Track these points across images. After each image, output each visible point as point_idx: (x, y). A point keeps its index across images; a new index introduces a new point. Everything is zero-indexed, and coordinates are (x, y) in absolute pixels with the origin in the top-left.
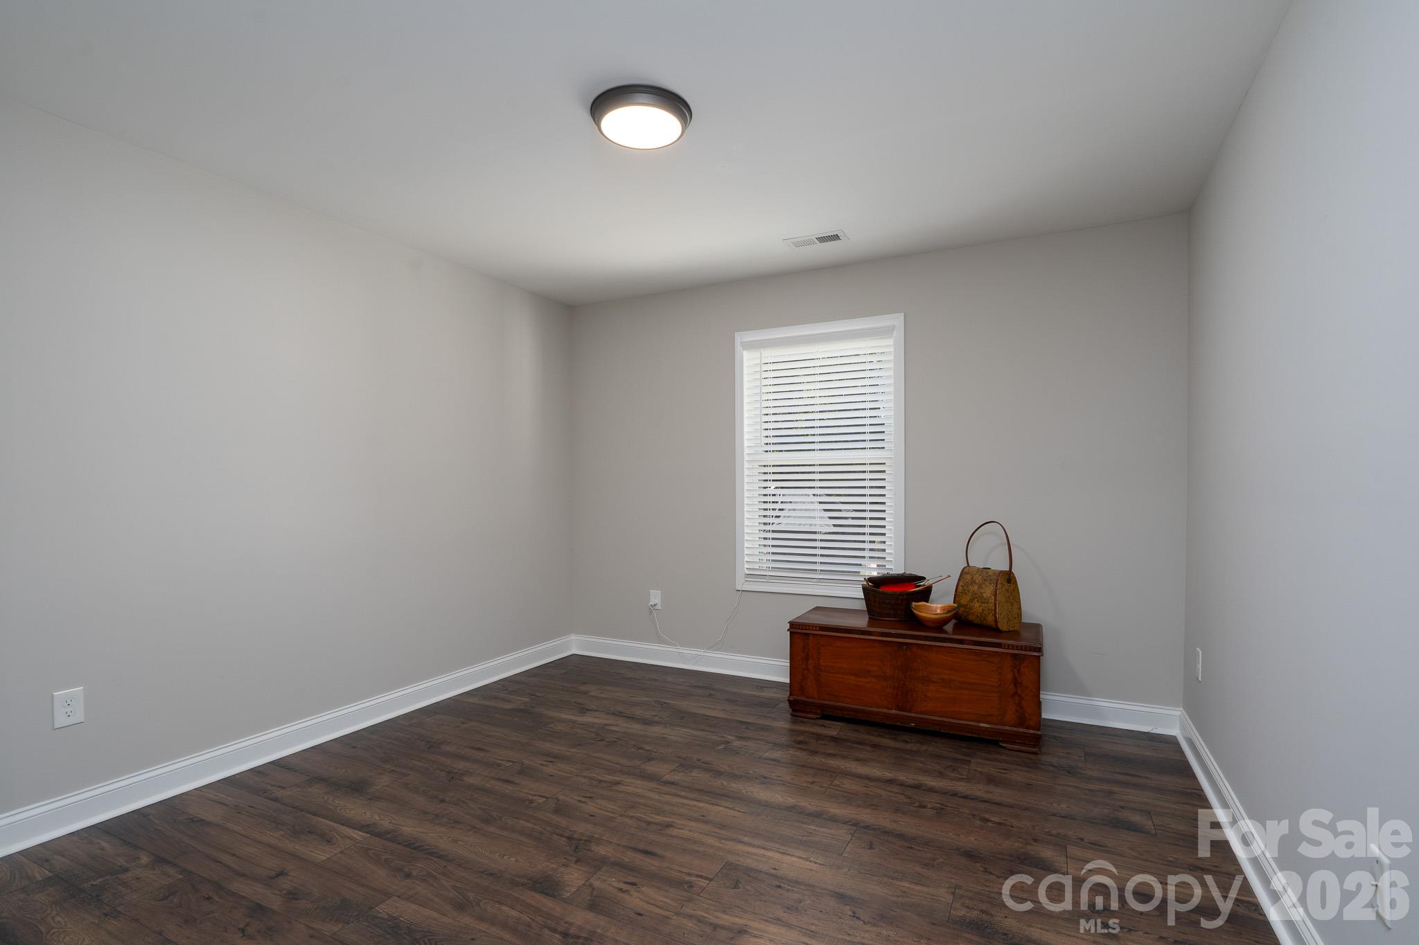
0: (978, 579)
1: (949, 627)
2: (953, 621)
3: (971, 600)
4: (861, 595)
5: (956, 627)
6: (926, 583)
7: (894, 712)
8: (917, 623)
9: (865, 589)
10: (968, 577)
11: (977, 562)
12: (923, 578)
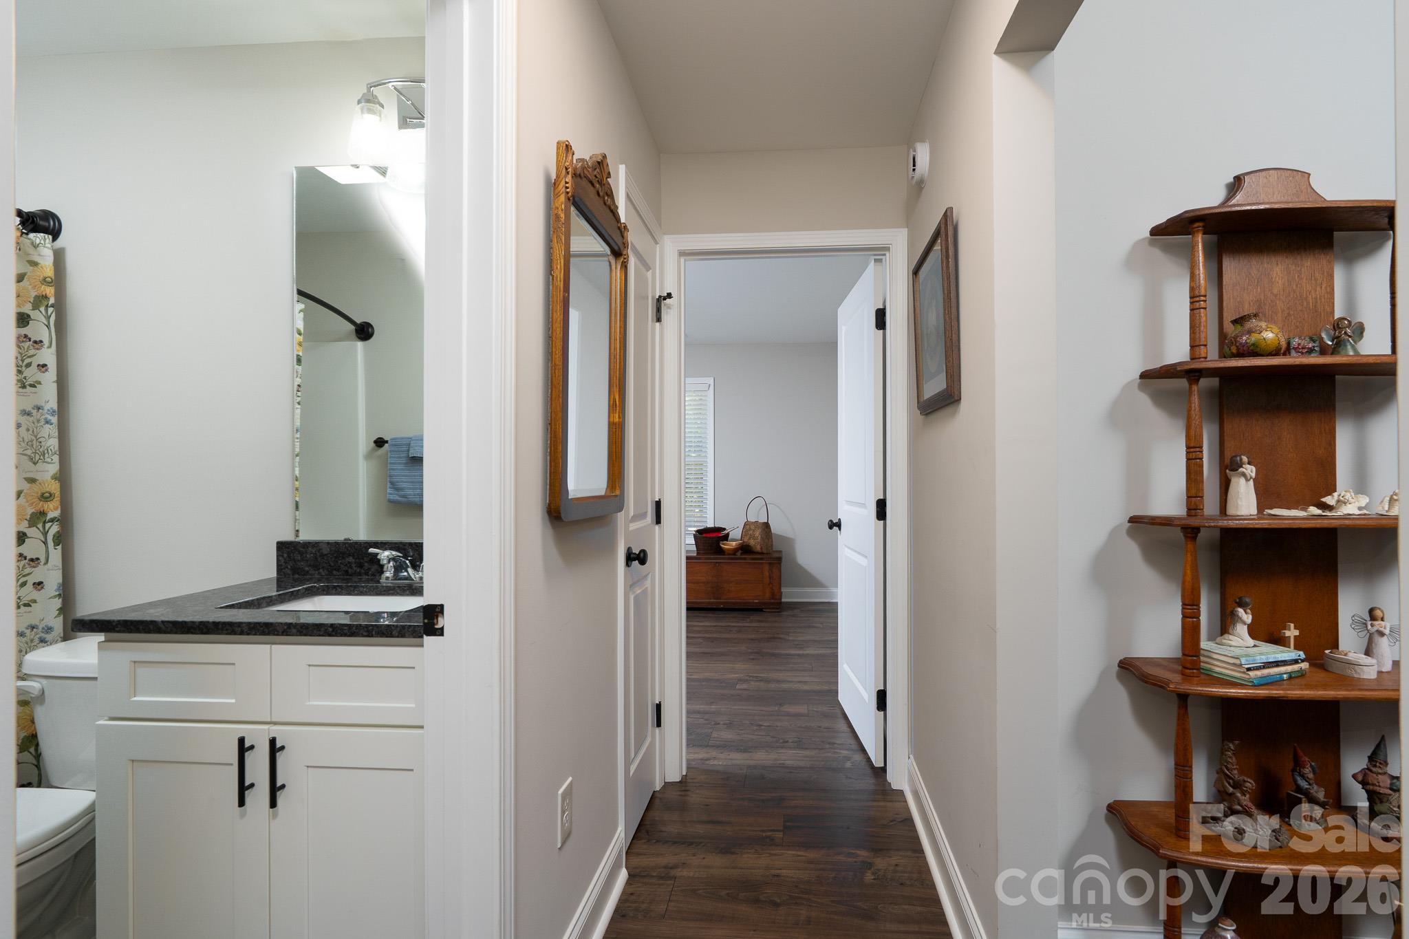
0: (752, 527)
1: (739, 554)
2: (740, 551)
3: (750, 539)
4: (693, 542)
5: (741, 554)
6: (726, 532)
7: (712, 600)
8: (721, 551)
9: (695, 536)
10: (748, 527)
11: (752, 519)
12: (724, 529)
